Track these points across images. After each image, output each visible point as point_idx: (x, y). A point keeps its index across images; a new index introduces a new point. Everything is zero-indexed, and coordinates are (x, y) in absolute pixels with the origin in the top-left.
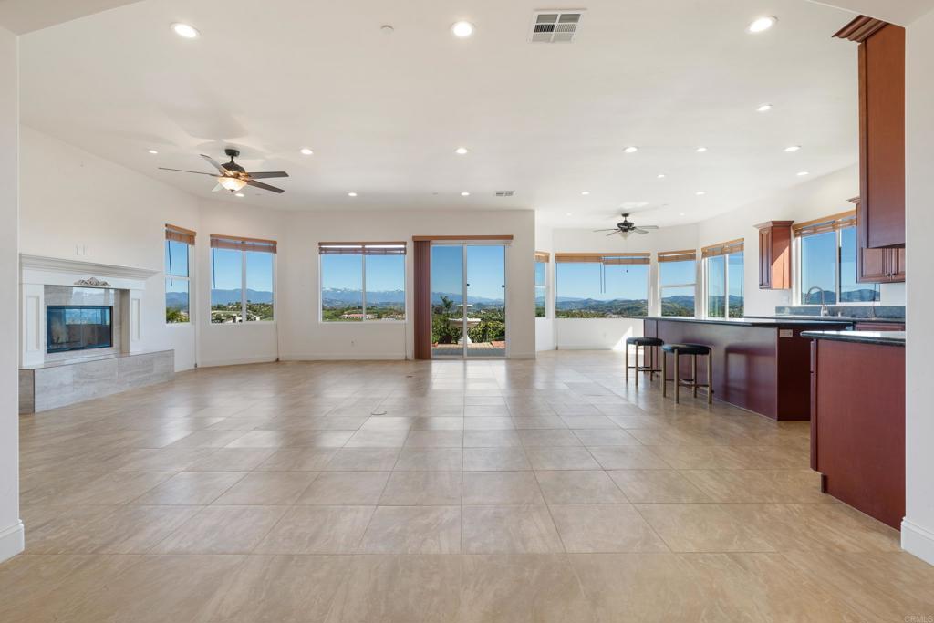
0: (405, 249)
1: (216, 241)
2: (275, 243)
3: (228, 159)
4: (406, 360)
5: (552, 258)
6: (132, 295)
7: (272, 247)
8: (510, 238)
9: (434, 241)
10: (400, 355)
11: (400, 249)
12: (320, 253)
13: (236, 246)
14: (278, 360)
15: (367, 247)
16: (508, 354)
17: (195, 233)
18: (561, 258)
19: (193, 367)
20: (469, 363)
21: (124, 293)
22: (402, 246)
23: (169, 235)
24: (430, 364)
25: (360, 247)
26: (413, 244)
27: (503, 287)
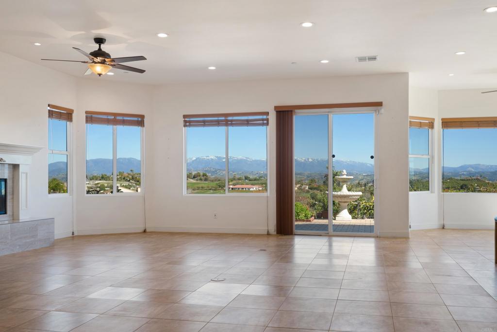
0: (267, 120)
1: (92, 118)
2: (143, 117)
3: (96, 47)
4: (268, 234)
5: (438, 124)
6: (21, 169)
7: (139, 121)
8: (379, 104)
9: (297, 111)
10: (263, 229)
11: (263, 120)
13: (108, 122)
14: (145, 231)
15: (230, 118)
16: (377, 231)
17: (72, 111)
18: (447, 123)
19: (71, 235)
20: (334, 239)
21: (15, 167)
22: (265, 117)
23: (51, 114)
24: (293, 239)
25: (223, 118)
26: (275, 113)
27: (372, 157)
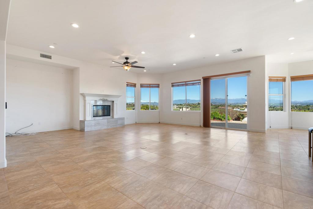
0: (200, 83)
1: (142, 86)
2: (159, 84)
4: (200, 126)
5: (288, 80)
7: (158, 86)
9: (212, 78)
10: (198, 124)
11: (199, 83)
12: (172, 87)
13: (147, 87)
14: (159, 123)
15: (187, 83)
16: (248, 128)
17: (136, 84)
19: (135, 123)
20: (229, 131)
21: (113, 102)
22: (199, 81)
23: (127, 85)
24: (210, 130)
25: (184, 83)
26: (203, 79)
27: (246, 96)
